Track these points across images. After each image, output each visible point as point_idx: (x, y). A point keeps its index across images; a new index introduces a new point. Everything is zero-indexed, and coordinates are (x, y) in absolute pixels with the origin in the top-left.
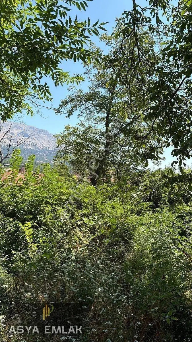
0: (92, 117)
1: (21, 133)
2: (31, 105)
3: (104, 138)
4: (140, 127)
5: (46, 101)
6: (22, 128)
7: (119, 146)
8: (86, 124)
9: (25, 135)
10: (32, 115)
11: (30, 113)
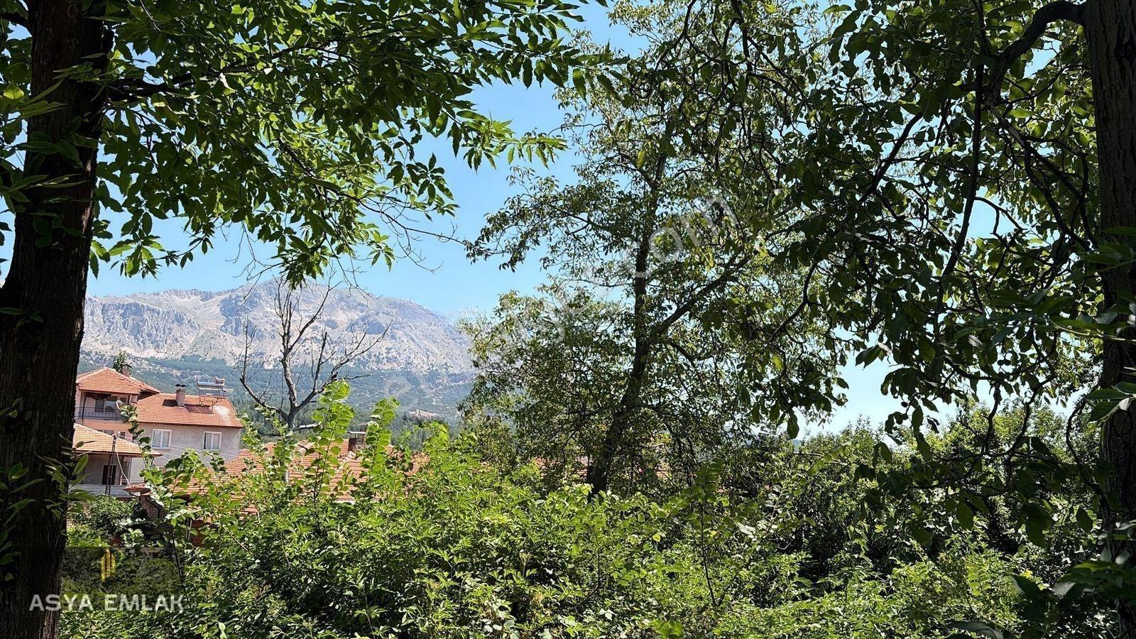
0: (589, 264)
1: (361, 323)
2: (384, 229)
3: (630, 332)
4: (751, 293)
5: (434, 214)
6: (363, 305)
7: (681, 359)
8: (568, 288)
9: (374, 328)
10: (390, 264)
11: (382, 255)
